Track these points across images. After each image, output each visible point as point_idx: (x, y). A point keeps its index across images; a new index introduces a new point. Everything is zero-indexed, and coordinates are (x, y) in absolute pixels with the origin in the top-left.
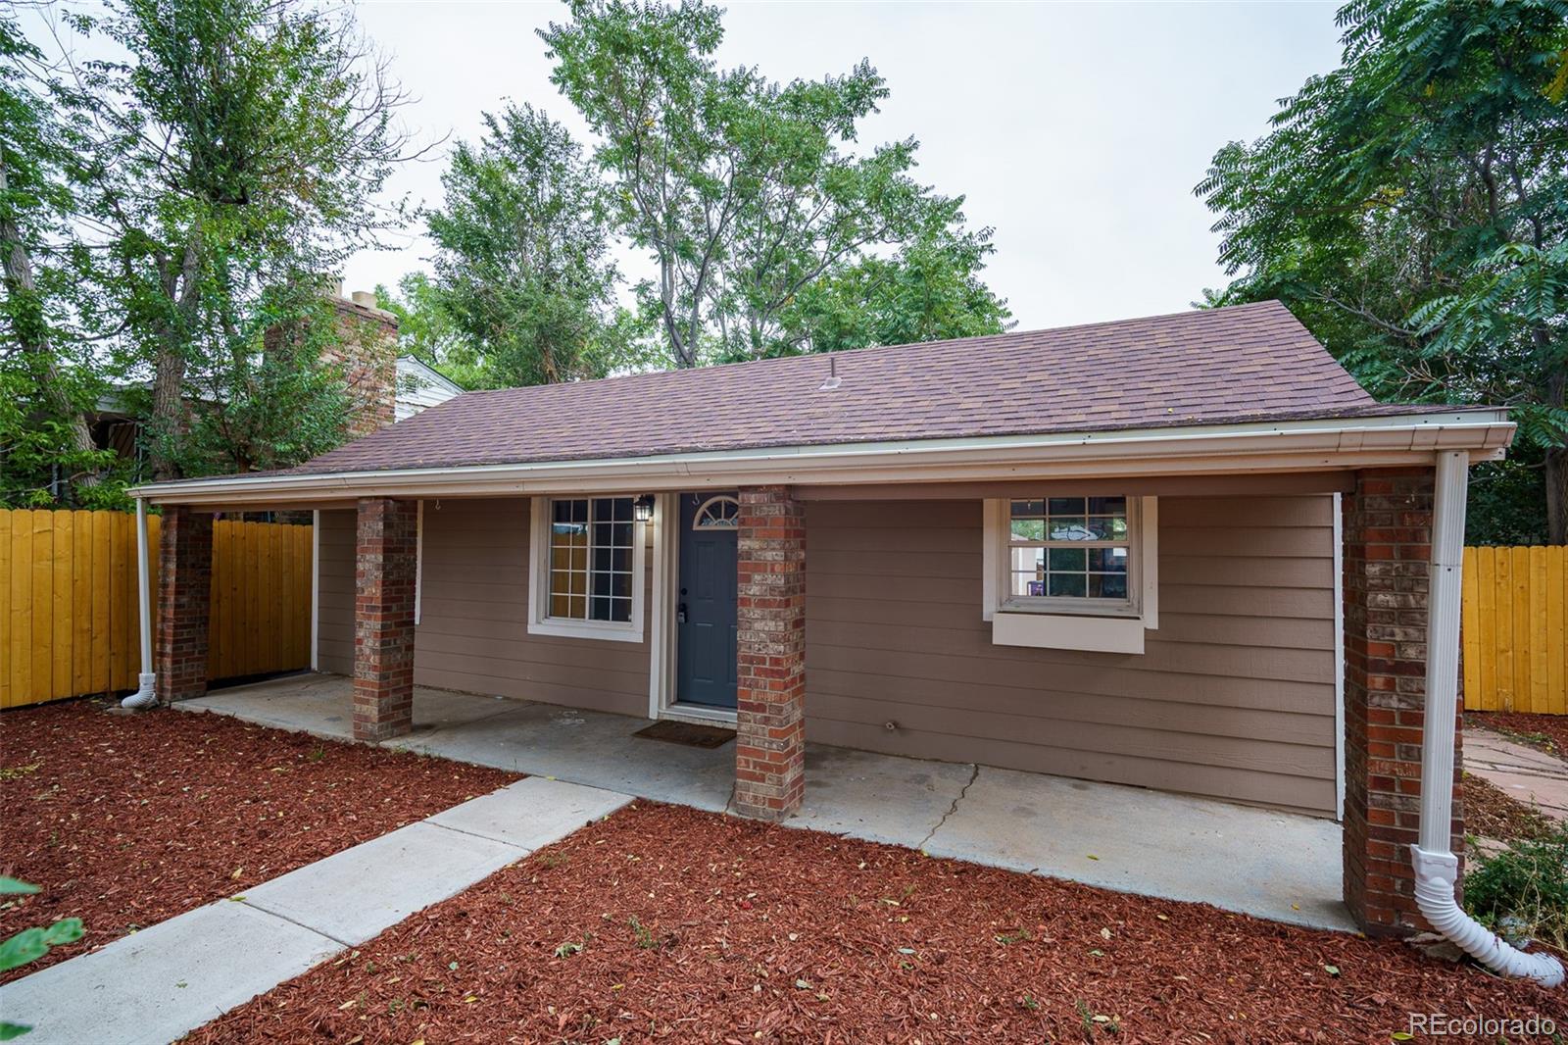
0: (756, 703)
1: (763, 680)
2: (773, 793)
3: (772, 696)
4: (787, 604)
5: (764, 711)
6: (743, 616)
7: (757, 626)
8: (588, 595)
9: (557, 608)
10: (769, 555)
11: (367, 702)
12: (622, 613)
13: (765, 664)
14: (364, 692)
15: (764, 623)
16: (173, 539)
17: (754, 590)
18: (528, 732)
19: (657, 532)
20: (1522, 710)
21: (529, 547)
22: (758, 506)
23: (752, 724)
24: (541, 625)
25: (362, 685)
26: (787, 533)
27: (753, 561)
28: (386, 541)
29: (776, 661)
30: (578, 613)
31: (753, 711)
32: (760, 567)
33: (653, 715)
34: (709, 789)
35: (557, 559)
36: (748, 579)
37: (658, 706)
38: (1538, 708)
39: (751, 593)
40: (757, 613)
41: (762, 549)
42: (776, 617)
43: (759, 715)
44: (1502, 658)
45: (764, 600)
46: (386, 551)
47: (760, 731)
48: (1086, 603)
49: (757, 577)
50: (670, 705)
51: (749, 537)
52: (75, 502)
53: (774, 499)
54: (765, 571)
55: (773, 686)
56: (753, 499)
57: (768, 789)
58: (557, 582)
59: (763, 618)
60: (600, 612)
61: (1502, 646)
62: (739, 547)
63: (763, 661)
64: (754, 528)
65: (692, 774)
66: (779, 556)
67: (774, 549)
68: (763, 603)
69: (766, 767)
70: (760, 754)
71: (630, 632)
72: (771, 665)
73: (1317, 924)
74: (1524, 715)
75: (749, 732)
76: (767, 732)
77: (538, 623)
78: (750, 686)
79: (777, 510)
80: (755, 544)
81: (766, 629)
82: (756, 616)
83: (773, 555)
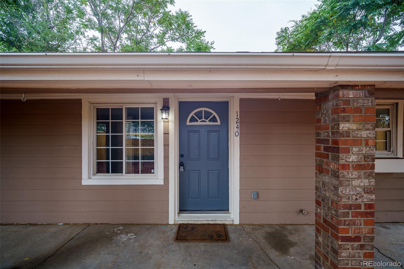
0: (353, 236)
1: (359, 220)
3: (365, 230)
5: (360, 241)
6: (344, 176)
7: (355, 183)
8: (124, 160)
9: (102, 169)
10: (364, 134)
13: (360, 208)
15: (360, 181)
17: (352, 158)
19: (171, 125)
21: (81, 135)
22: (355, 99)
23: (351, 251)
27: (351, 138)
29: (369, 206)
30: (117, 171)
31: (351, 241)
32: (357, 142)
35: (101, 141)
36: (347, 151)
37: (174, 216)
39: (351, 160)
40: (355, 174)
41: (358, 129)
42: (369, 176)
43: (356, 244)
45: (361, 165)
47: (357, 255)
49: (355, 149)
50: (178, 214)
51: (348, 121)
53: (367, 95)
54: (361, 145)
55: (366, 223)
56: (351, 94)
58: (101, 154)
59: (359, 177)
60: (133, 169)
62: (341, 128)
63: (359, 206)
64: (351, 115)
66: (371, 134)
67: (368, 129)
72: (365, 209)
75: (348, 257)
76: (362, 255)
77: (90, 178)
78: (349, 225)
80: (353, 126)
81: (362, 184)
82: (354, 176)
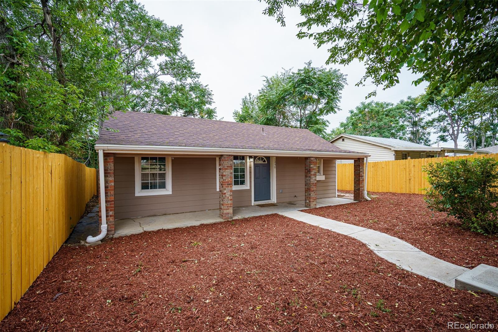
11: (229, 209)
12: (243, 183)
14: (227, 207)
17: (313, 173)
25: (226, 205)
33: (253, 204)
36: (312, 171)
53: (315, 159)
60: (237, 183)
62: (311, 166)
64: (312, 163)
68: (314, 175)
69: (314, 200)
70: (313, 198)
71: (245, 187)
73: (353, 202)
83: (315, 167)
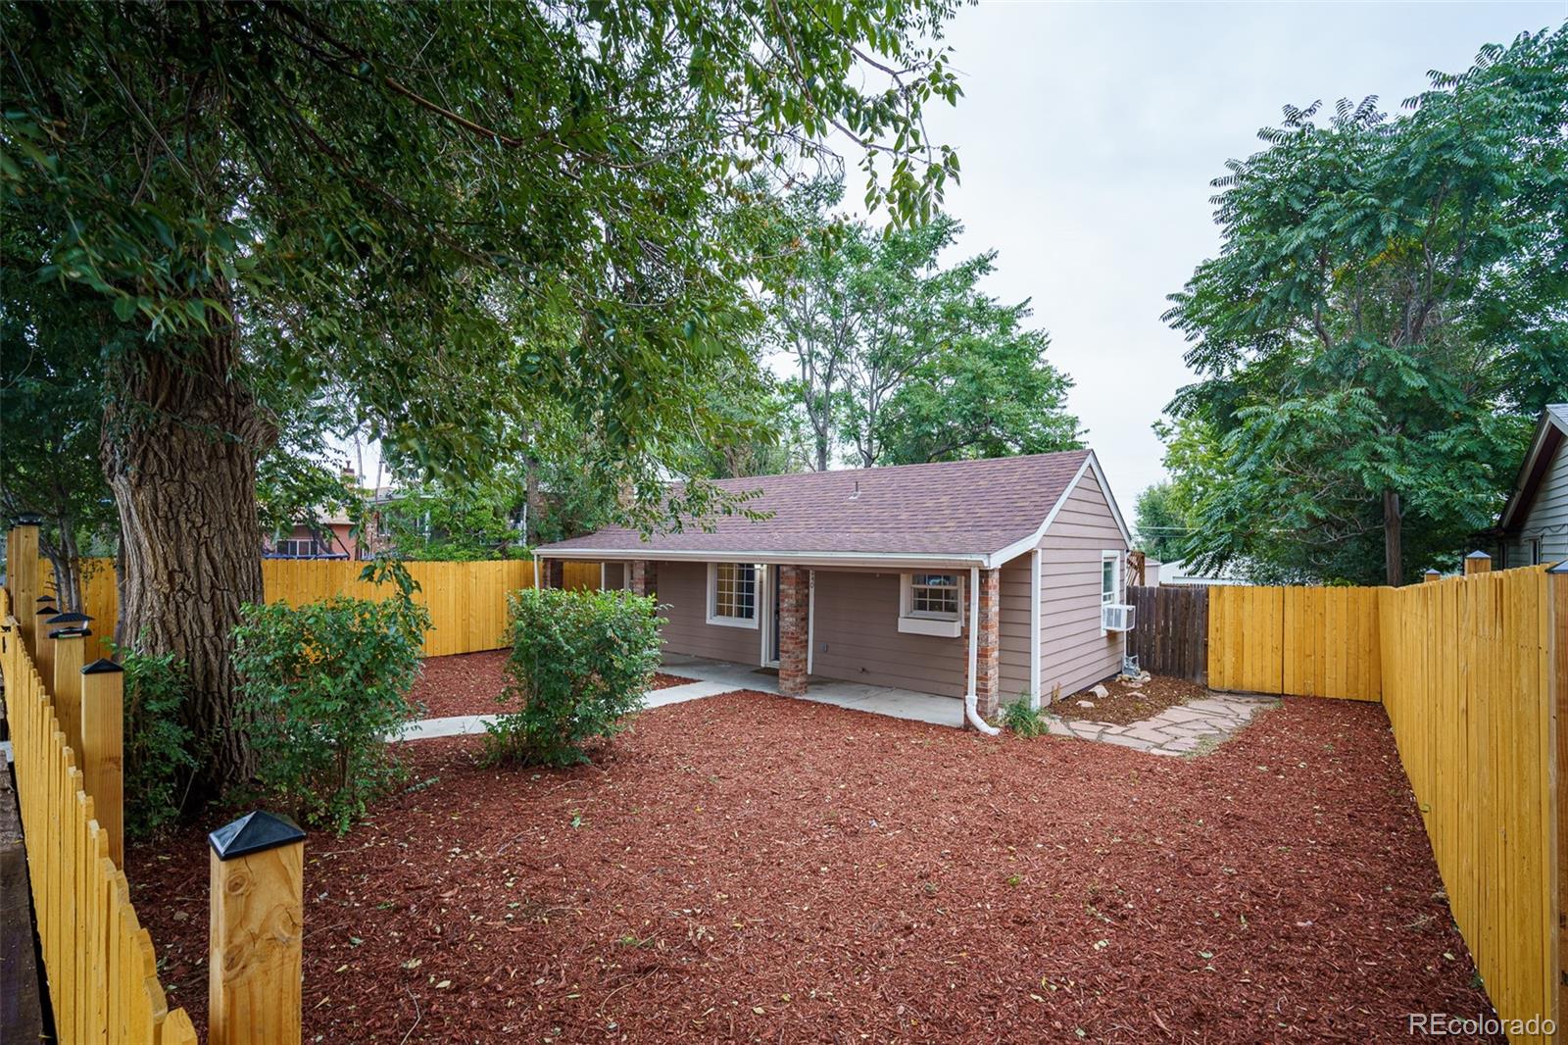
0: (786, 650)
1: (789, 641)
2: (792, 685)
3: (791, 647)
4: (797, 611)
5: (788, 653)
7: (786, 619)
8: (734, 605)
9: (720, 611)
10: (790, 591)
12: (749, 614)
13: (789, 634)
15: (788, 618)
16: (549, 574)
17: (785, 605)
18: (705, 668)
19: (765, 574)
20: (1320, 695)
21: (706, 583)
22: (787, 572)
24: (713, 620)
26: (797, 583)
27: (785, 593)
28: (646, 579)
29: (793, 634)
30: (730, 614)
32: (788, 596)
33: (763, 665)
34: (773, 688)
35: (720, 586)
36: (783, 601)
37: (765, 661)
38: (1330, 694)
41: (788, 589)
42: (793, 616)
43: (787, 655)
44: (1308, 660)
45: (789, 609)
46: (646, 584)
47: (787, 661)
48: (928, 613)
49: (786, 600)
50: (771, 660)
51: (784, 584)
52: (507, 556)
53: (792, 569)
54: (789, 598)
55: (791, 643)
56: (785, 569)
57: (790, 684)
58: (720, 598)
60: (740, 615)
61: (1308, 652)
64: (786, 581)
65: (768, 683)
66: (794, 592)
67: (792, 589)
68: (788, 611)
69: (789, 676)
70: (787, 670)
71: (751, 624)
72: (791, 635)
74: (1320, 698)
76: (789, 661)
77: (711, 618)
79: (793, 574)
80: (786, 587)
81: (789, 620)
82: (786, 615)
83: (792, 592)
